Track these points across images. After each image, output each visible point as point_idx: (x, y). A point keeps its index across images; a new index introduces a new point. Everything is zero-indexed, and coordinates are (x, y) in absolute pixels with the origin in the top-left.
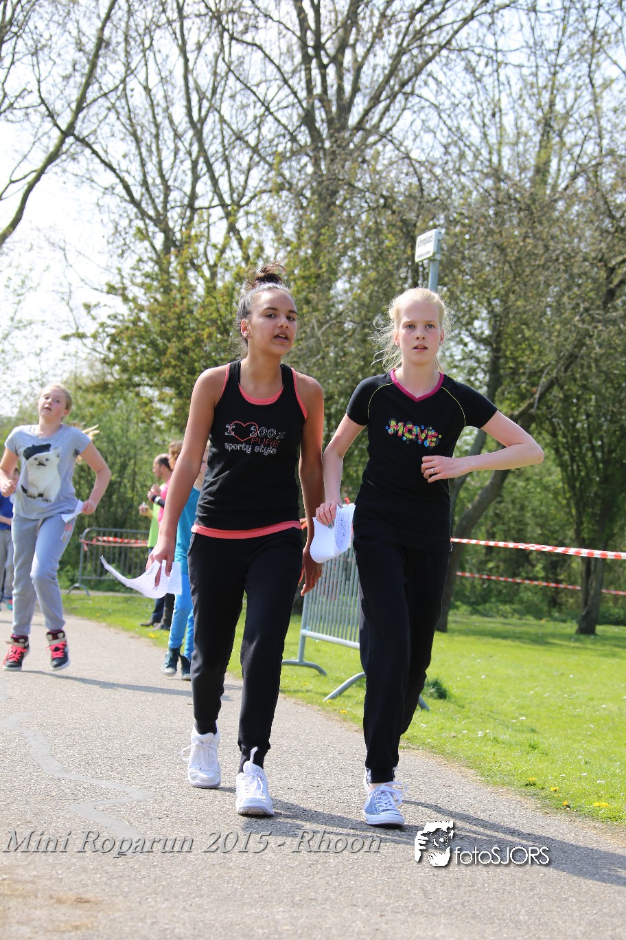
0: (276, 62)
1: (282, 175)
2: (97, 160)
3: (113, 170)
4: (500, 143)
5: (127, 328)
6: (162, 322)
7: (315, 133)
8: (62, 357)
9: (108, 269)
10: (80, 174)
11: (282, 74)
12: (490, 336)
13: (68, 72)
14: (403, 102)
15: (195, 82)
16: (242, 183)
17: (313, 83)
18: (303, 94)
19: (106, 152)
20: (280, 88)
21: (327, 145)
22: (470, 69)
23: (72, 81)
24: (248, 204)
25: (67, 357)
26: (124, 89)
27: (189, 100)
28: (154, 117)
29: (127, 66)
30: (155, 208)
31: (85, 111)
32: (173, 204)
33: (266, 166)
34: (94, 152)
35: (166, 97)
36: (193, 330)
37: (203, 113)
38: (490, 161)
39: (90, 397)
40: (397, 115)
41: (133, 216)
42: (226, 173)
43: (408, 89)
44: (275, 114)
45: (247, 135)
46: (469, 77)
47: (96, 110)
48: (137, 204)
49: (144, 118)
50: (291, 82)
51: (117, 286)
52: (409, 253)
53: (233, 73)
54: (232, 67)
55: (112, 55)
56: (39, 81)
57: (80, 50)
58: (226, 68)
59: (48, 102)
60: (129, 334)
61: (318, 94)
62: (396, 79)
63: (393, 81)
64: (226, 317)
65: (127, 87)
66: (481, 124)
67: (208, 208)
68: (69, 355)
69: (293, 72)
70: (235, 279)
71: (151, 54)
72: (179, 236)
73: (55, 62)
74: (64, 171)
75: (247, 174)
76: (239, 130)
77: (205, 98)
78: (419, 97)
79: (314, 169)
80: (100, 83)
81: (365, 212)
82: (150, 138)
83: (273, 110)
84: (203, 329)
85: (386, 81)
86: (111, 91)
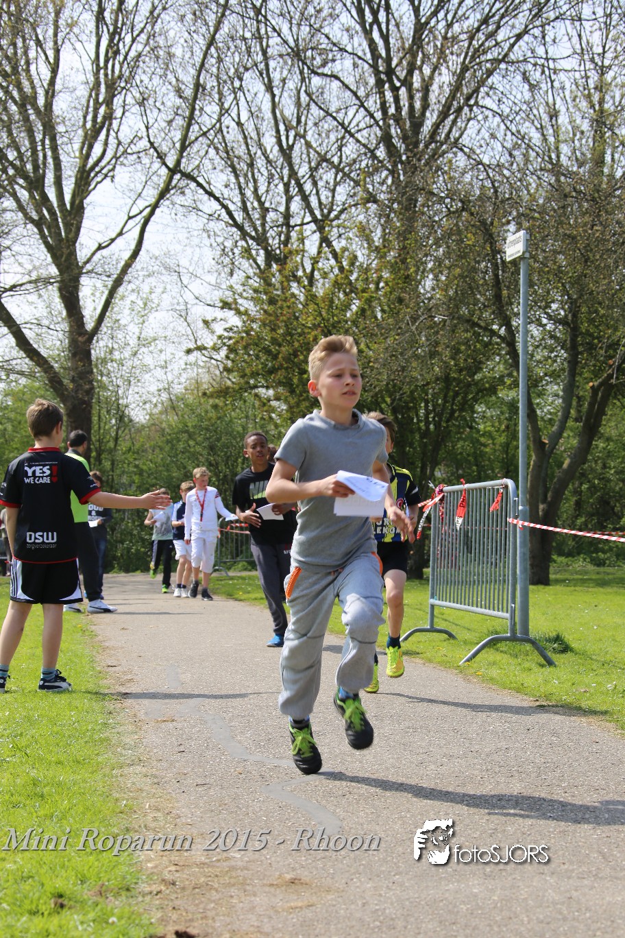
0: (353, 87)
1: (367, 191)
2: (201, 191)
3: (217, 199)
4: (558, 141)
5: (242, 338)
6: (273, 330)
7: (392, 149)
8: (184, 367)
9: (217, 286)
10: (186, 204)
11: (358, 98)
12: (566, 316)
13: (170, 117)
14: (468, 113)
15: (282, 113)
16: (330, 199)
17: (387, 105)
18: (378, 115)
19: (209, 183)
20: (357, 111)
21: (404, 158)
22: (526, 78)
23: (174, 124)
24: (337, 217)
25: (188, 366)
26: (221, 127)
27: (278, 131)
28: (248, 149)
29: (221, 104)
30: (256, 229)
31: (188, 149)
32: (271, 225)
33: (352, 183)
34: (199, 185)
35: (257, 129)
36: (300, 335)
37: (291, 142)
38: (550, 157)
39: (211, 401)
40: (463, 125)
41: (238, 238)
42: (314, 192)
43: (472, 102)
44: (356, 135)
45: (332, 156)
46: (527, 87)
47: (198, 147)
48: (240, 228)
49: (241, 151)
50: (365, 104)
51: (230, 300)
52: (488, 249)
53: (314, 101)
54: (314, 97)
55: (207, 98)
56: (147, 128)
57: (181, 97)
58: (307, 98)
59: (156, 145)
60: (244, 343)
61: (393, 115)
62: (462, 94)
63: (459, 95)
64: (328, 320)
65: (223, 125)
66: (539, 126)
67: (302, 224)
68: (190, 364)
69: (367, 96)
70: (334, 286)
71: (242, 94)
72: (278, 252)
73: (159, 109)
74: (173, 204)
75: (333, 191)
76: (323, 153)
77: (292, 128)
78: (482, 107)
79: (393, 182)
80: (198, 123)
81: (446, 216)
82: (245, 168)
83: (353, 131)
84: (309, 333)
85: (453, 96)
86: (209, 130)
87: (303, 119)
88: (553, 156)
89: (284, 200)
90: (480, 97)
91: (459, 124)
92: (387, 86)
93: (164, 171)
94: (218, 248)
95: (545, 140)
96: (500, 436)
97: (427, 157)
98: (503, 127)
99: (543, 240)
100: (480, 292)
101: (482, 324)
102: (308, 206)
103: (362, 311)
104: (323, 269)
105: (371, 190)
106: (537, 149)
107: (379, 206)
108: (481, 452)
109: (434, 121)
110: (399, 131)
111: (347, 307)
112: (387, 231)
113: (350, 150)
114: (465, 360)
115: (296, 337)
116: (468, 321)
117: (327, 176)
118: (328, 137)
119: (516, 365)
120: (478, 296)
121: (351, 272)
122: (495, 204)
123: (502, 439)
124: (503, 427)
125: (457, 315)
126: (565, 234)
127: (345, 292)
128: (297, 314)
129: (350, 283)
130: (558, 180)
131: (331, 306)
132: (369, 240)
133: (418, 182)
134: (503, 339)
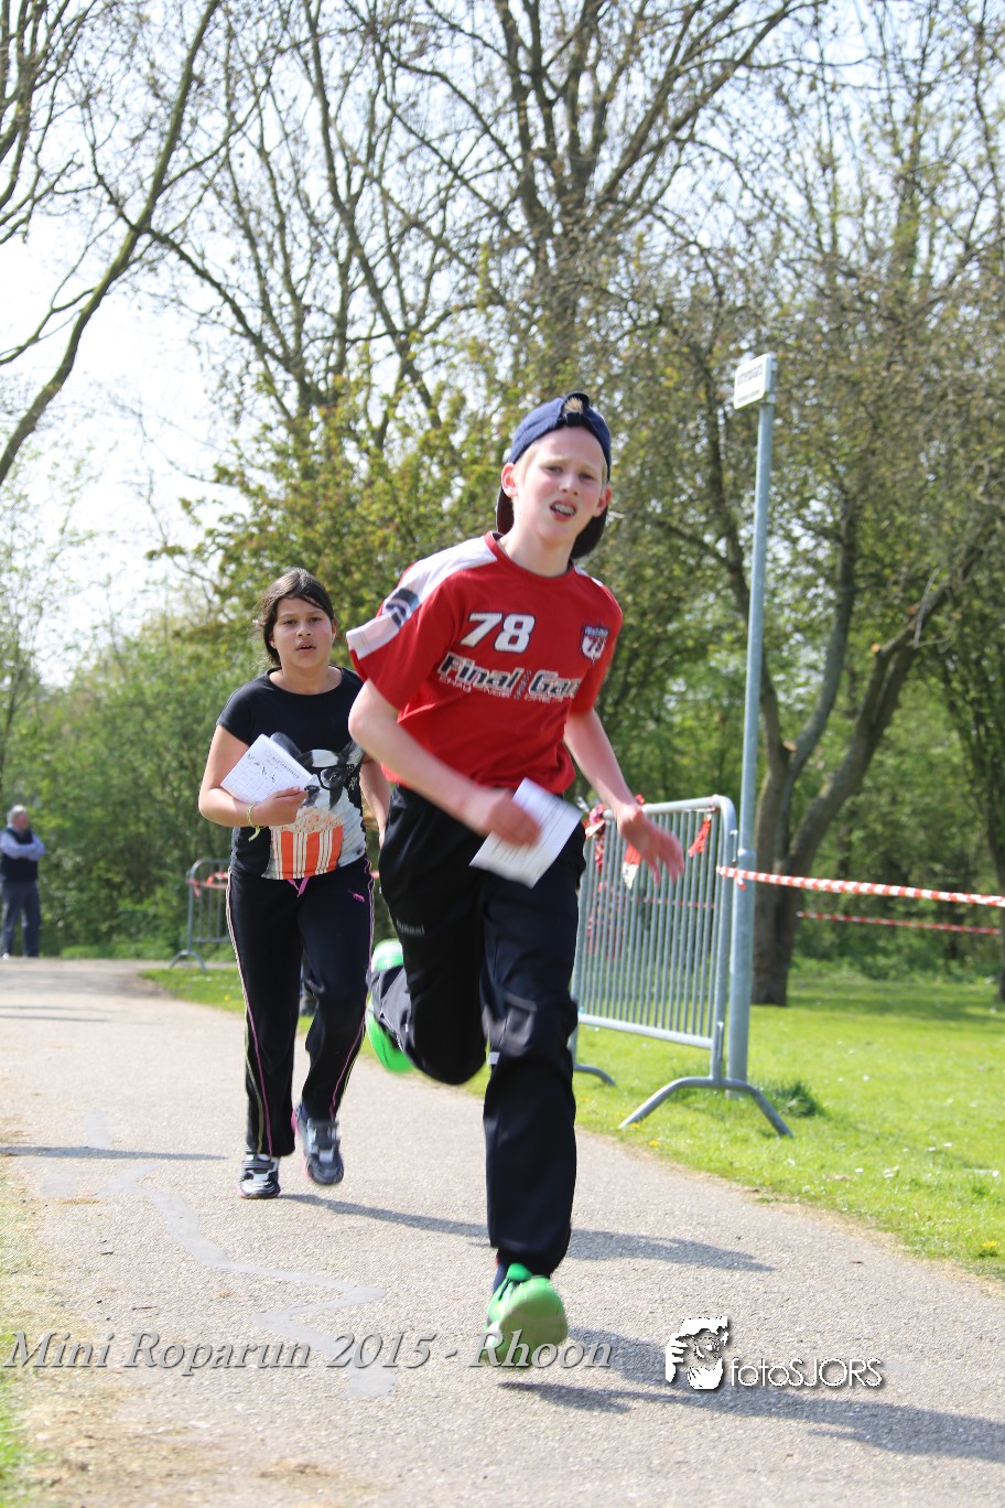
0: (471, 98)
1: (487, 283)
2: (188, 269)
3: (217, 285)
4: (834, 214)
5: (251, 536)
6: (308, 523)
7: (536, 210)
8: (143, 587)
9: (210, 443)
10: (160, 293)
11: (479, 116)
12: (837, 525)
13: (136, 132)
14: (676, 153)
15: (340, 135)
16: (422, 296)
17: (531, 131)
18: (515, 150)
19: (202, 256)
20: (478, 139)
21: (558, 229)
22: (782, 98)
23: (143, 145)
24: (433, 329)
25: (150, 587)
26: (227, 156)
27: (332, 168)
28: (276, 198)
29: (231, 117)
30: (283, 343)
31: (167, 192)
32: (312, 335)
33: (462, 269)
34: (183, 257)
35: (294, 163)
36: (357, 535)
37: (354, 190)
38: (819, 241)
39: (190, 649)
40: (666, 177)
41: (252, 357)
42: (394, 281)
43: (684, 133)
44: (472, 183)
45: (429, 218)
46: (782, 111)
47: (185, 189)
48: (256, 339)
49: (264, 202)
50: (493, 130)
51: (232, 469)
52: (702, 395)
53: (400, 119)
54: (399, 111)
55: (207, 102)
56: (93, 148)
57: (157, 96)
58: (388, 112)
59: (108, 180)
60: (254, 545)
61: (540, 150)
62: (666, 118)
63: (660, 121)
64: (409, 512)
65: (232, 152)
66: (802, 185)
67: (369, 339)
68: (155, 583)
69: (498, 113)
70: (422, 449)
71: (269, 98)
72: (322, 387)
73: (118, 117)
74: (136, 290)
75: (428, 280)
76: (413, 211)
77: (357, 163)
78: (702, 144)
79: (537, 268)
80: (189, 148)
81: (629, 333)
82: (270, 232)
83: (467, 176)
84: (373, 533)
85: (649, 121)
86: (207, 159)
87: (379, 149)
88: (826, 239)
89: (337, 294)
90: (697, 127)
91: (659, 174)
92: (532, 99)
93: (121, 230)
94: (213, 374)
95: (812, 211)
96: (710, 737)
97: (599, 228)
98: (739, 183)
99: (800, 385)
100: (683, 473)
101: (688, 531)
102: (380, 307)
103: (473, 497)
104: (403, 419)
105: (496, 284)
106: (795, 224)
107: (508, 309)
108: (675, 764)
109: (615, 165)
110: (551, 181)
111: (444, 489)
112: (522, 357)
113: (462, 209)
114: (653, 594)
115: (349, 538)
116: (660, 524)
117: (418, 253)
118: (422, 184)
119: (743, 607)
120: (680, 481)
121: (453, 428)
122: (717, 315)
123: (713, 743)
124: (716, 718)
125: (640, 513)
126: (840, 377)
127: (441, 463)
128: (353, 499)
129: (451, 448)
130: (831, 280)
131: (415, 488)
132: (489, 371)
133: (580, 270)
134: (722, 561)
